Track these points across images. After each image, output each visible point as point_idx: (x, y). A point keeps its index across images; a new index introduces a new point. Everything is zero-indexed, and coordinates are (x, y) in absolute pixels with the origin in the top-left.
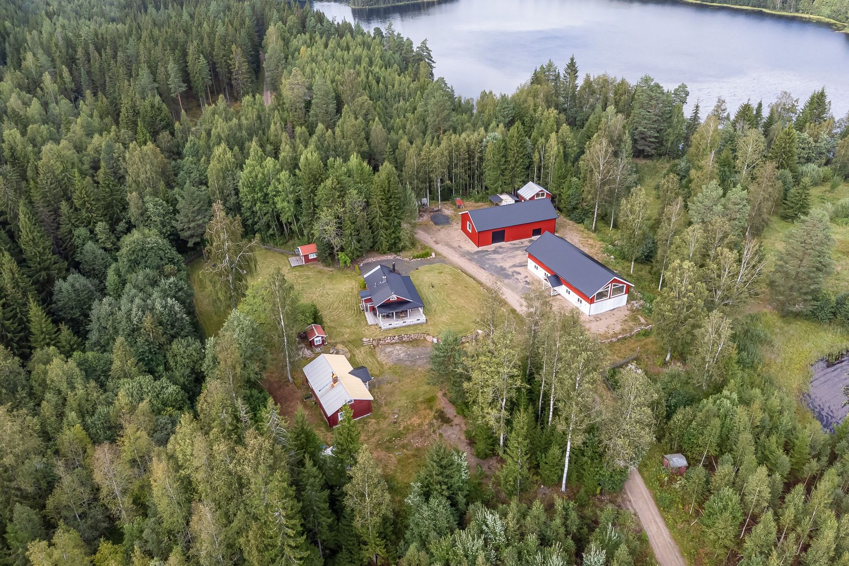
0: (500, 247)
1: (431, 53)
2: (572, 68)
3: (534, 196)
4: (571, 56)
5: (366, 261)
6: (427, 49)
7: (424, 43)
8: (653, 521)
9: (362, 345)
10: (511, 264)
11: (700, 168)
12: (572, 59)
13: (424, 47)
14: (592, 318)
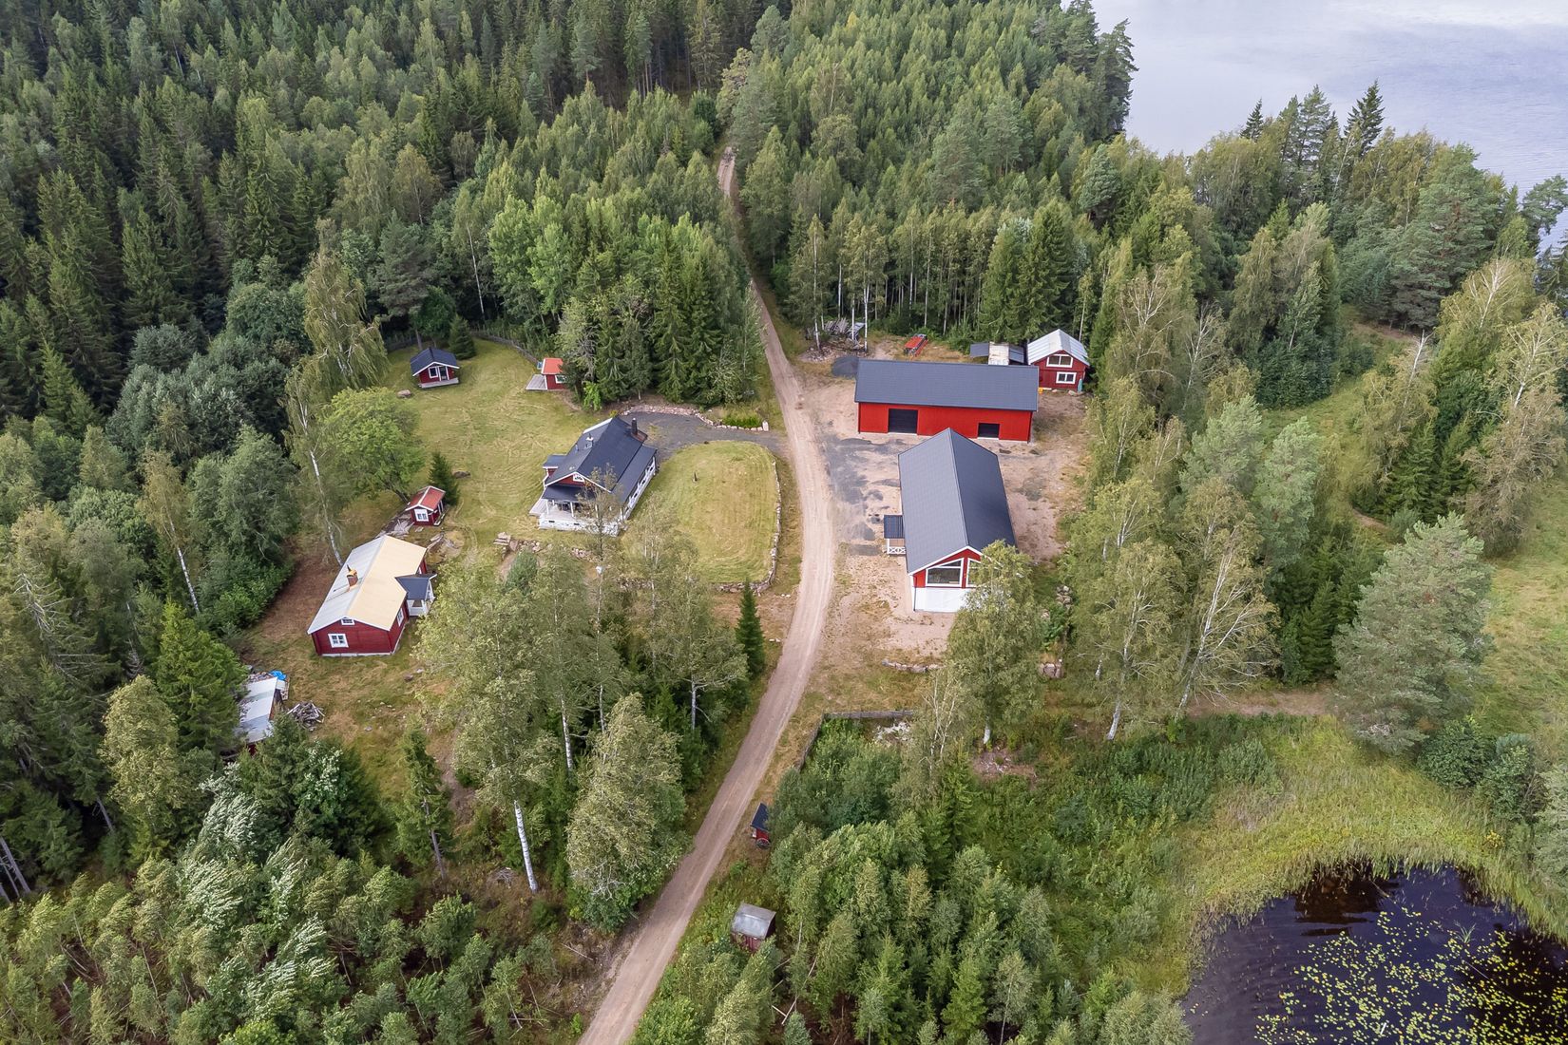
0: (899, 442)
1: (1131, 49)
2: (1369, 111)
3: (1045, 359)
4: (1371, 85)
5: (637, 408)
6: (1126, 40)
7: (1121, 27)
8: (624, 1006)
9: (491, 543)
10: (882, 477)
11: (1389, 371)
12: (1372, 92)
13: (1120, 34)
14: (916, 617)
